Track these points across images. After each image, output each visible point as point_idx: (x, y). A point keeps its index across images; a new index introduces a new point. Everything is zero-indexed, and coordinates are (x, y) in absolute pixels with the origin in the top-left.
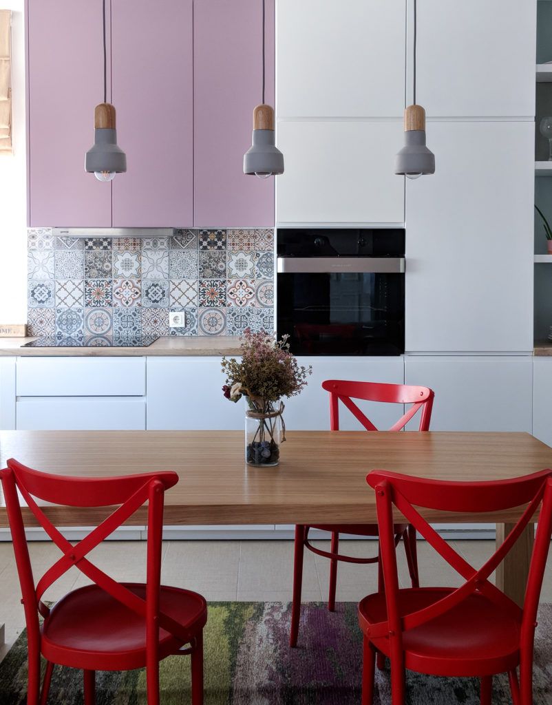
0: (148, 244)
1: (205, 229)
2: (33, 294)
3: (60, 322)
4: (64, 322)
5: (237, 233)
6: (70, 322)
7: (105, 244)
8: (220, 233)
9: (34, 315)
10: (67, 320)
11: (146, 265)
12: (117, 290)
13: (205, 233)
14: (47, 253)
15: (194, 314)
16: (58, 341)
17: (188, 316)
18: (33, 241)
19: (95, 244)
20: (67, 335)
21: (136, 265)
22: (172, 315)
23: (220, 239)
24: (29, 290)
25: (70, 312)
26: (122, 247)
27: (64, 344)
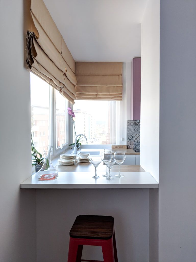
2: (128, 137)
3: (135, 145)
6: (138, 145)
14: (132, 126)
16: (135, 150)
18: (128, 123)
20: (137, 148)
25: (138, 142)
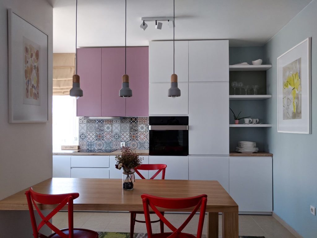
0: (114, 121)
1: (131, 117)
2: (80, 137)
3: (88, 145)
4: (89, 145)
5: (141, 118)
6: (91, 145)
7: (102, 122)
8: (136, 118)
9: (81, 143)
10: (90, 145)
11: (114, 128)
12: (105, 136)
13: (131, 118)
14: (85, 124)
15: (128, 143)
16: (88, 151)
17: (126, 143)
18: (81, 121)
19: (99, 122)
20: (90, 149)
21: (111, 128)
22: (121, 143)
23: (136, 120)
24: (79, 136)
25: (91, 142)
26: (107, 123)
27: (89, 152)
